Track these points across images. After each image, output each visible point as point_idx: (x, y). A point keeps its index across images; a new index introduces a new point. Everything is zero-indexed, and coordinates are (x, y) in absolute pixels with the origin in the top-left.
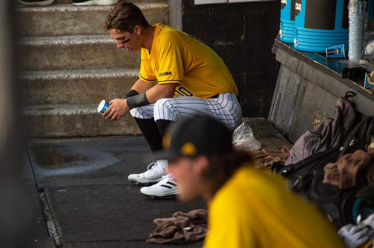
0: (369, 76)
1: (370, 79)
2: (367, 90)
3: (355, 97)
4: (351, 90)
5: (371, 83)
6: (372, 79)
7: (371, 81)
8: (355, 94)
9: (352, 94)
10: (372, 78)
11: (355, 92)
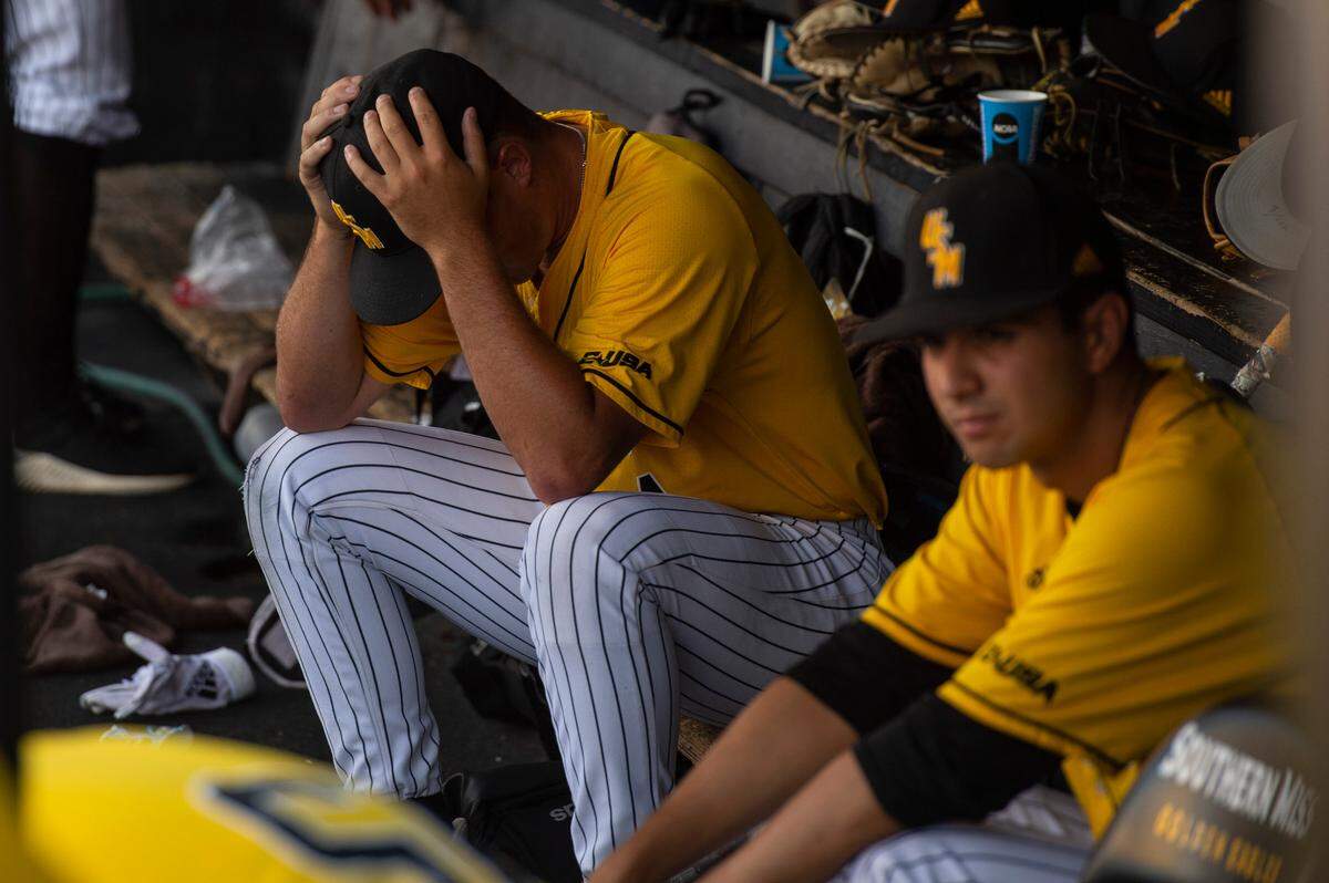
0: (796, 37)
1: (799, 48)
2: (776, 90)
3: (714, 113)
4: (700, 83)
5: (802, 65)
6: (806, 51)
7: (804, 56)
8: (715, 101)
9: (703, 99)
10: (804, 45)
11: (717, 91)
